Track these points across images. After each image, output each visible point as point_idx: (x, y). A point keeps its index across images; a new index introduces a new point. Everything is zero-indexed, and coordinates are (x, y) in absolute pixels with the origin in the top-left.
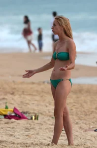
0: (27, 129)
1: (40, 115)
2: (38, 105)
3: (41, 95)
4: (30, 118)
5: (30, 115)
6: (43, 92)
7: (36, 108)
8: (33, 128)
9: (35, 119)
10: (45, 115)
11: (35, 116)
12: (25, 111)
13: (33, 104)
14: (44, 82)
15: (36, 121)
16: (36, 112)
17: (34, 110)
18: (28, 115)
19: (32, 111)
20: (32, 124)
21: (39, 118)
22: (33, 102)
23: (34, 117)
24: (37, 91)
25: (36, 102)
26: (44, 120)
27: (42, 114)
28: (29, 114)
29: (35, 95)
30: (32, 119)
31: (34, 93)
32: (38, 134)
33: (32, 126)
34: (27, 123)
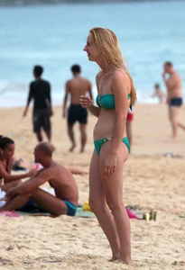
0: (136, 235)
1: (159, 212)
2: (155, 195)
3: (161, 176)
4: (141, 216)
5: (142, 212)
6: (163, 171)
7: (151, 200)
8: (147, 235)
9: (150, 219)
10: (168, 212)
11: (151, 214)
12: (133, 204)
13: (147, 192)
14: (165, 155)
15: (152, 222)
16: (151, 206)
17: (148, 203)
18: (137, 211)
19: (145, 206)
20: (146, 226)
21: (157, 218)
22: (147, 190)
23: (148, 216)
24: (154, 170)
25: (152, 189)
26: (166, 220)
27: (162, 210)
28: (140, 209)
29: (150, 178)
30: (144, 218)
31: (149, 174)
32: (156, 245)
33: (146, 231)
34: (137, 226)
